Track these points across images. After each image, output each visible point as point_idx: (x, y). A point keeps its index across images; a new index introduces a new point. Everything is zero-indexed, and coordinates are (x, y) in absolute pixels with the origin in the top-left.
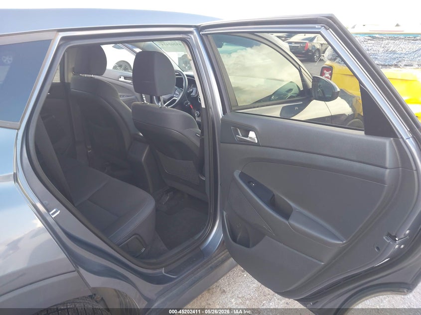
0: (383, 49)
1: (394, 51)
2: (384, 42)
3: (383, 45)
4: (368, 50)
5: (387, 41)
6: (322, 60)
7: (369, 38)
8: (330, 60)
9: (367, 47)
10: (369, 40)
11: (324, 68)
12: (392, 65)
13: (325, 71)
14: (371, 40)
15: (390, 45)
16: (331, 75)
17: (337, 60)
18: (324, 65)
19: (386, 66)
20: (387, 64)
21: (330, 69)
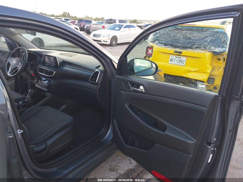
0: (183, 36)
1: (190, 38)
2: (183, 32)
3: (183, 34)
4: (174, 37)
5: (185, 31)
6: (147, 42)
7: (175, 29)
8: (152, 42)
9: (174, 35)
10: (174, 30)
11: (148, 48)
12: (188, 47)
13: (149, 49)
14: (176, 30)
15: (187, 34)
16: (152, 51)
17: (156, 43)
18: (149, 46)
19: (184, 47)
20: (185, 46)
21: (151, 48)
